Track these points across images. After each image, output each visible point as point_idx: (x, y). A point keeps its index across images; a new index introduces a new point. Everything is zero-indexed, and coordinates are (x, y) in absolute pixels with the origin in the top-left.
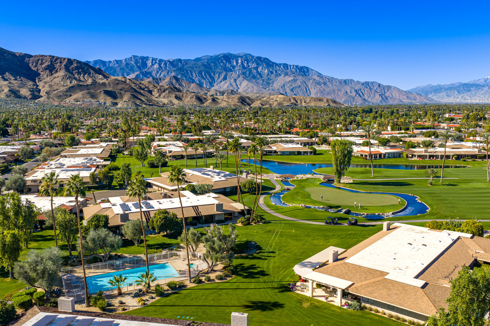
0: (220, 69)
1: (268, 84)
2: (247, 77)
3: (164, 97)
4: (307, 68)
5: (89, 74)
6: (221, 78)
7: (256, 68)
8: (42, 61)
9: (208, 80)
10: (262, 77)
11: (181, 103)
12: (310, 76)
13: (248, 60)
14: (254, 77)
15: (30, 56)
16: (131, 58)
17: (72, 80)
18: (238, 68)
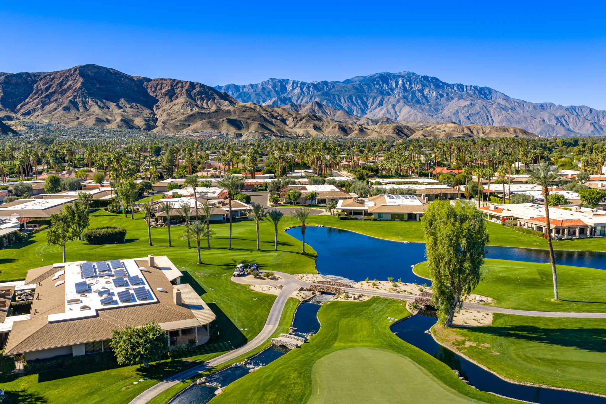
0: (374, 92)
1: (437, 110)
2: (409, 102)
3: (300, 127)
4: (490, 90)
5: (214, 100)
6: (375, 104)
7: (421, 91)
8: (162, 85)
9: (360, 106)
10: (428, 102)
11: (320, 135)
12: (493, 99)
13: (411, 80)
14: (418, 102)
15: (149, 80)
16: (268, 81)
17: (193, 107)
18: (399, 91)
